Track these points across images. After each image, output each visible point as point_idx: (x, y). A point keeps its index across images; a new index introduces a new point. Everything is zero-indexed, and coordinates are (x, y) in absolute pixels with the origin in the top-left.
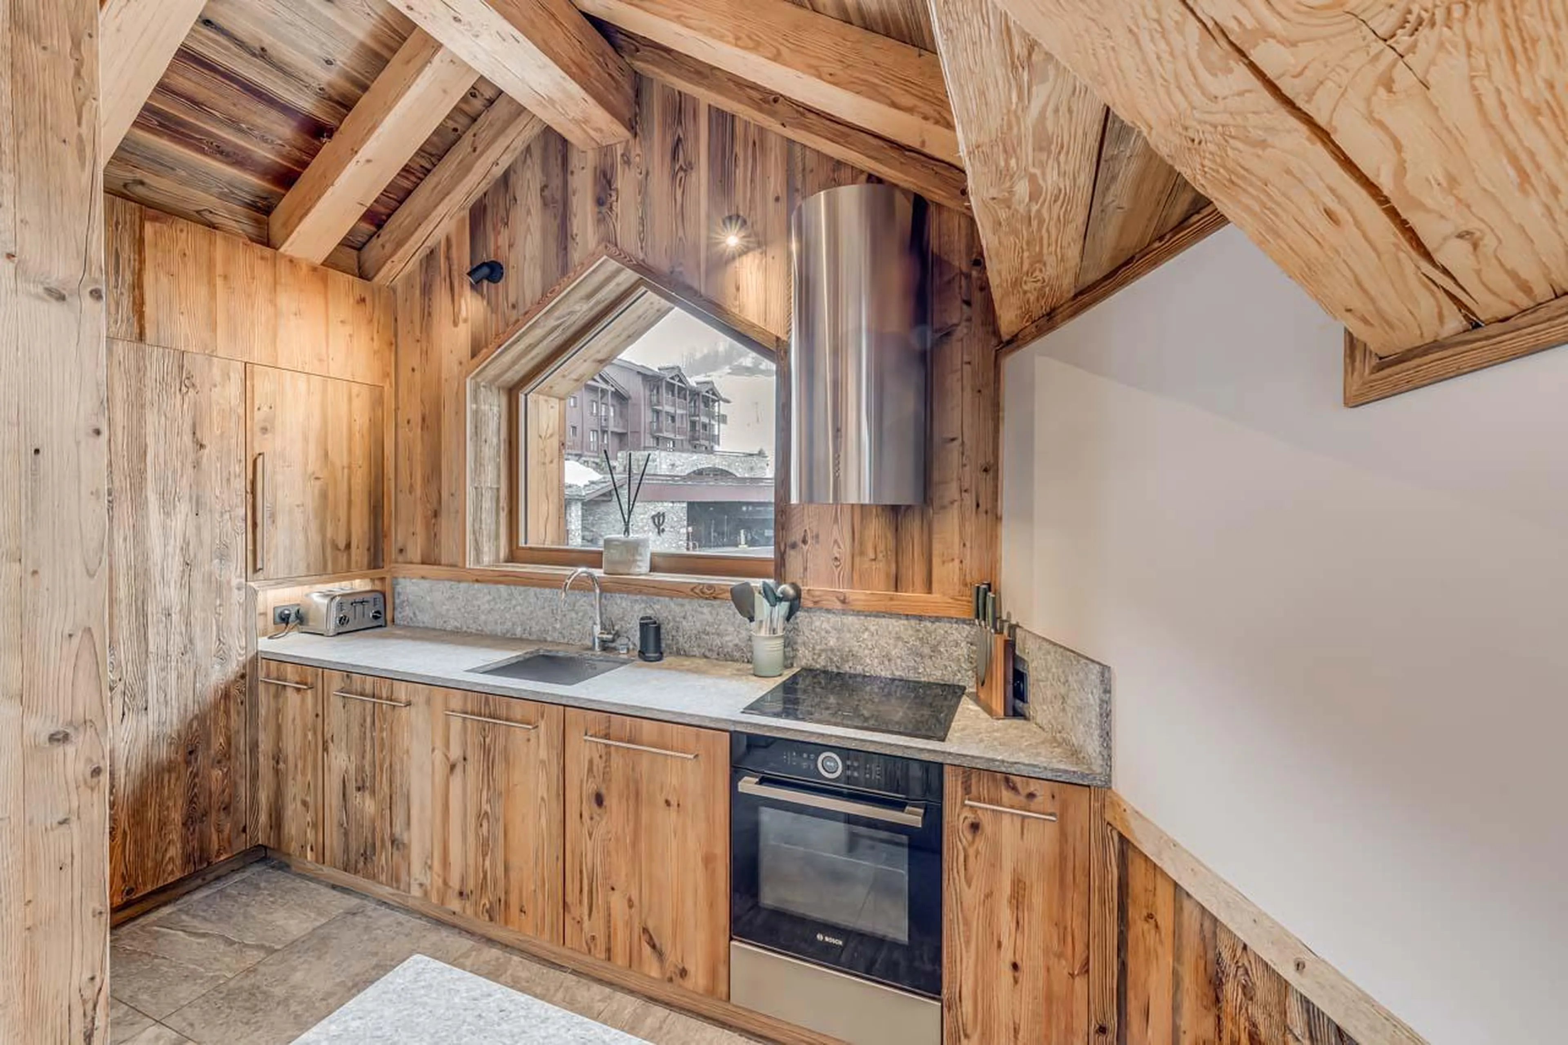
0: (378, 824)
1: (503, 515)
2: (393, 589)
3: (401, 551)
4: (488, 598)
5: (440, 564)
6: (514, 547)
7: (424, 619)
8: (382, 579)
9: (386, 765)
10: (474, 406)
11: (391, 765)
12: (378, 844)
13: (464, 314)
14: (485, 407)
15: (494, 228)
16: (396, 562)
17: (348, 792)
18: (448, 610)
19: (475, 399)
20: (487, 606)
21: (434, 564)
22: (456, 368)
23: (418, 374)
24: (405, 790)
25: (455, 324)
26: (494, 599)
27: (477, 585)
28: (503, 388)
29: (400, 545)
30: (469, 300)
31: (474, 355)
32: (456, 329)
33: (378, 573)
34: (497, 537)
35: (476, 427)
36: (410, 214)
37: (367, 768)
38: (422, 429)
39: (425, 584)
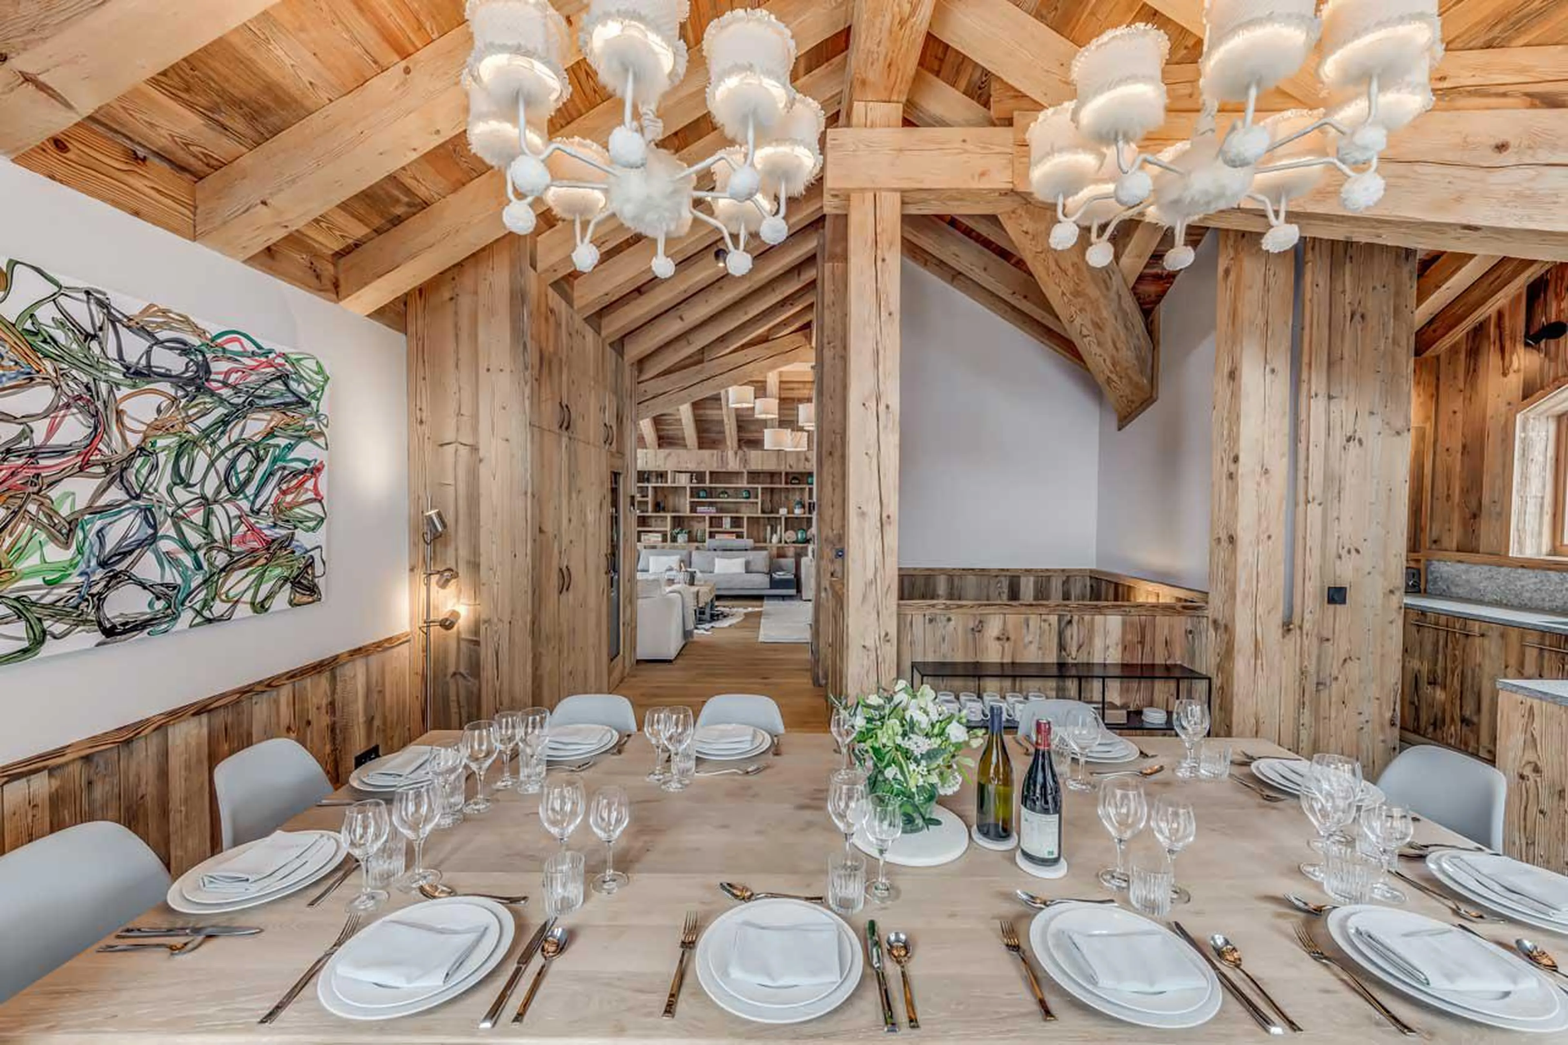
0: (1448, 707)
1: (1547, 519)
2: (1426, 569)
3: (1435, 542)
4: (1534, 580)
5: (1478, 552)
6: (1558, 544)
7: (1461, 591)
8: (1418, 561)
9: (1458, 671)
10: (1523, 435)
11: (1463, 672)
12: (1448, 719)
13: (1515, 365)
14: (1533, 434)
15: (1557, 295)
16: (1430, 549)
17: (1420, 684)
18: (1486, 587)
19: (1524, 429)
20: (1532, 586)
21: (1472, 552)
22: (1503, 409)
23: (1460, 416)
24: (1476, 689)
25: (1505, 374)
26: (1541, 581)
27: (1520, 571)
28: (1553, 416)
29: (1435, 536)
30: (1522, 355)
31: (1525, 397)
32: (1506, 380)
33: (1415, 556)
34: (1540, 534)
35: (1524, 450)
36: (1465, 304)
37: (1439, 672)
38: (1462, 454)
39: (1463, 567)
